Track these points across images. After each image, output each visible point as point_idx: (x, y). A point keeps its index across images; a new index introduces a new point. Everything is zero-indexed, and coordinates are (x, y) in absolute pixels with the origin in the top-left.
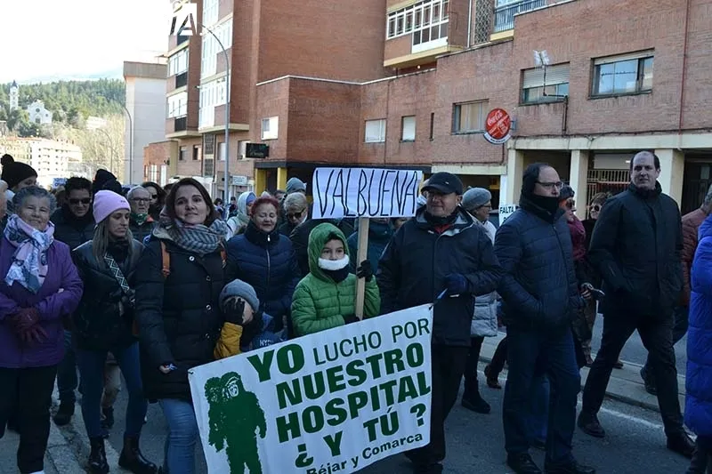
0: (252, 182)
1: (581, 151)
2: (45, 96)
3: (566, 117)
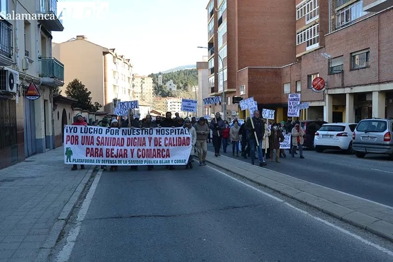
0: (238, 114)
1: (349, 93)
2: (173, 77)
3: (343, 79)
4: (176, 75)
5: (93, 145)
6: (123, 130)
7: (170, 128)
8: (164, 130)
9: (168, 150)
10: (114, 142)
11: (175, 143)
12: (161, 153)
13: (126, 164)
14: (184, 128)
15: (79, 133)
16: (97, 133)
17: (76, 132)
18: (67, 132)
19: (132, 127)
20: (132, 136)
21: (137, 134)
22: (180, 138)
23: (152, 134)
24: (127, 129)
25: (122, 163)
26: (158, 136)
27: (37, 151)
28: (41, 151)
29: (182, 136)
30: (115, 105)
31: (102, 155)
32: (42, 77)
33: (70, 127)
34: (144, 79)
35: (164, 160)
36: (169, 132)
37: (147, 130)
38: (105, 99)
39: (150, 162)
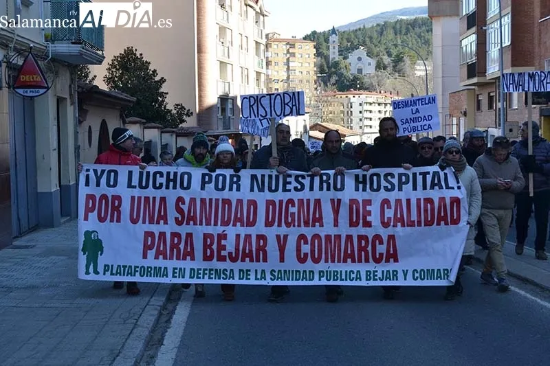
4: (375, 35)
5: (166, 223)
6: (254, 177)
7: (397, 171)
8: (378, 175)
9: (392, 238)
10: (227, 212)
11: (414, 217)
12: (370, 248)
13: (263, 282)
14: (442, 168)
15: (122, 190)
16: (175, 187)
17: (114, 186)
18: (87, 184)
19: (283, 168)
20: (279, 196)
21: (296, 189)
22: (429, 201)
23: (342, 188)
24: (267, 172)
25: (252, 276)
26: (360, 196)
27: (41, 223)
28: (50, 224)
29: (435, 194)
30: (223, 110)
31: (190, 254)
32: (53, 41)
33: (95, 171)
34: (293, 46)
35: (381, 268)
36: (395, 181)
37: (328, 175)
38: (200, 96)
39: (336, 275)
